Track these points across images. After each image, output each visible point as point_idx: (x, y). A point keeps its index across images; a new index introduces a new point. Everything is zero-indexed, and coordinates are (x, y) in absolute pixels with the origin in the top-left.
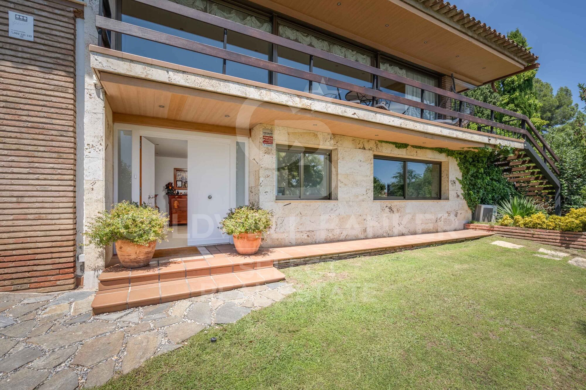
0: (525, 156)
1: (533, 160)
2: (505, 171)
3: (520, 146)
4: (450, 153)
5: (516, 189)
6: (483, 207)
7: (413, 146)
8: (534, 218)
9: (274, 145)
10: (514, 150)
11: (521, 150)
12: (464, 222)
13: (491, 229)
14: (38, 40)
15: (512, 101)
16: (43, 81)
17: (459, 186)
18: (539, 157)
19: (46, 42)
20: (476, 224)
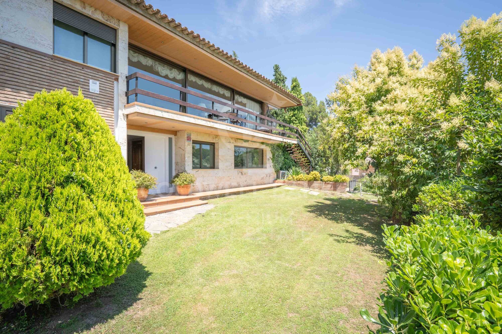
0: (298, 147)
1: (301, 149)
2: (291, 153)
3: (296, 142)
4: (267, 145)
5: (296, 162)
6: (281, 171)
7: (251, 141)
8: (299, 176)
9: (192, 141)
10: (294, 144)
11: (296, 144)
12: (273, 179)
13: (284, 182)
14: (101, 93)
15: (294, 115)
16: (103, 112)
17: (271, 161)
18: (304, 148)
19: (104, 94)
20: (278, 180)
